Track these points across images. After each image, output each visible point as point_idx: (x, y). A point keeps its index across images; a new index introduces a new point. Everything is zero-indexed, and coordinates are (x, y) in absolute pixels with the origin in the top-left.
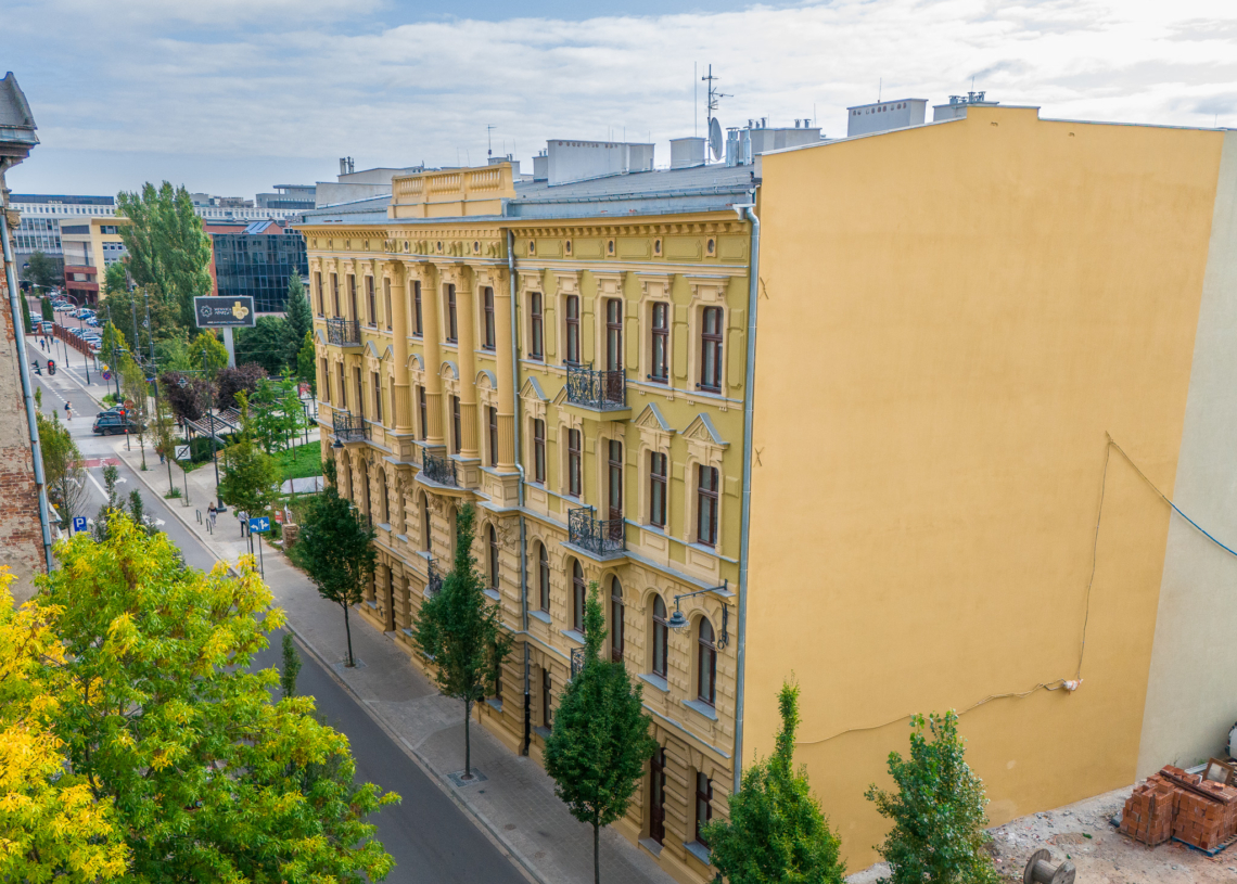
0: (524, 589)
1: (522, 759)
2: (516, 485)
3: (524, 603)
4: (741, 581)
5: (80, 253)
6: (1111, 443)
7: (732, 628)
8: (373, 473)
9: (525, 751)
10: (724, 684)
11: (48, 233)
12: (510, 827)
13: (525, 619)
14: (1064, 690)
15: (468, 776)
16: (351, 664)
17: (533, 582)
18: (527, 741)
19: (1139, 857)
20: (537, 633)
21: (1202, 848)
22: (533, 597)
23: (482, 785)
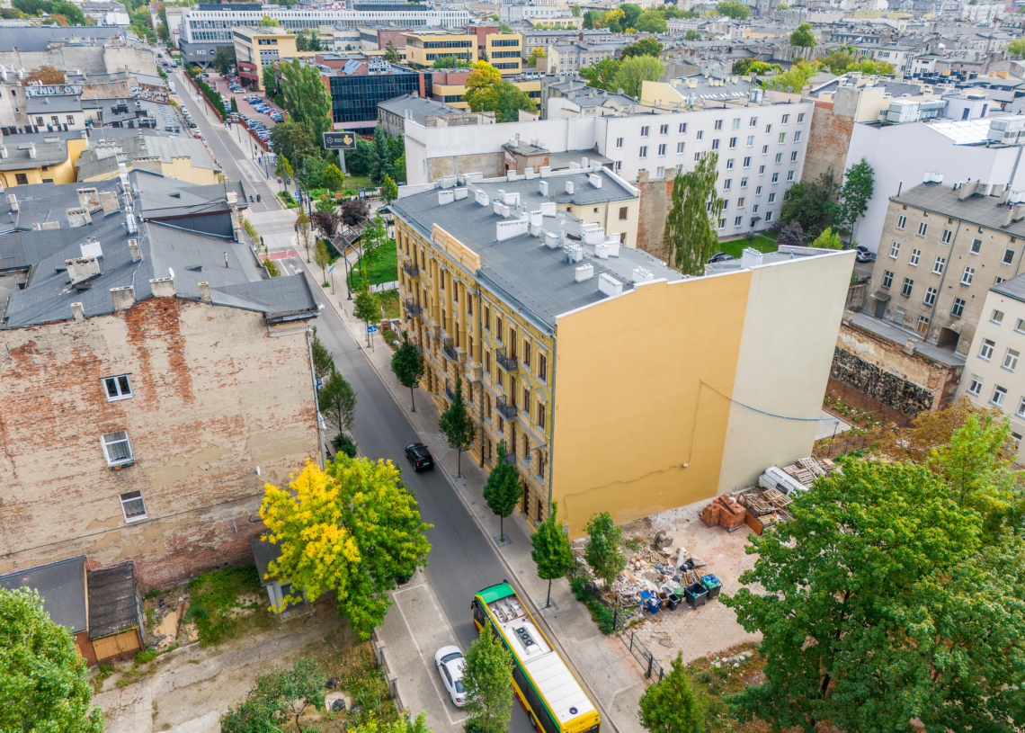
0: (482, 408)
1: (480, 469)
2: (480, 372)
3: (482, 414)
4: (551, 445)
5: (246, 52)
6: (702, 383)
7: (548, 459)
8: (423, 327)
9: (482, 466)
10: (546, 474)
11: (224, 30)
12: (474, 503)
13: (482, 419)
14: (682, 467)
15: (460, 477)
16: (414, 411)
17: (485, 406)
18: (483, 462)
19: (704, 531)
20: (487, 426)
21: (727, 529)
22: (486, 412)
23: (464, 481)
